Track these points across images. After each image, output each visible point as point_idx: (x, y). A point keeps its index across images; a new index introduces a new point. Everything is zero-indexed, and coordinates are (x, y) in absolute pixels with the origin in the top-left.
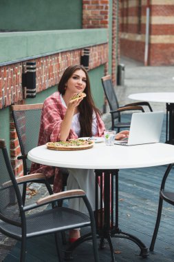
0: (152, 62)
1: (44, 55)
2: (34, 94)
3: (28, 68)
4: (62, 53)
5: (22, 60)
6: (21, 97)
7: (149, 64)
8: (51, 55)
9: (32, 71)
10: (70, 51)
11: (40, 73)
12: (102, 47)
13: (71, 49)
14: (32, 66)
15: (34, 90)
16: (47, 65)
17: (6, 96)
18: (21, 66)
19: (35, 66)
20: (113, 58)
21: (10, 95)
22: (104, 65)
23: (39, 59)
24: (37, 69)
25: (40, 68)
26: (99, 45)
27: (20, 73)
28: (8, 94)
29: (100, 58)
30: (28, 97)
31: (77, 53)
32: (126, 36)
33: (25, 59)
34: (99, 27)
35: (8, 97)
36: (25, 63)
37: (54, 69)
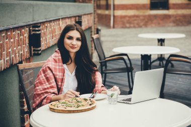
0: (116, 26)
1: (48, 20)
2: (40, 52)
3: (33, 31)
4: (62, 18)
5: (29, 23)
6: (28, 55)
7: (114, 27)
8: (54, 20)
9: (38, 33)
10: (68, 18)
11: (44, 34)
12: (89, 16)
13: (69, 16)
14: (37, 29)
15: (40, 48)
16: (51, 28)
17: (13, 56)
18: (28, 29)
19: (39, 28)
20: (95, 24)
21: (17, 54)
22: (90, 28)
23: (43, 23)
24: (43, 31)
25: (45, 30)
26: (88, 14)
27: (26, 35)
28: (15, 54)
29: (88, 23)
30: (35, 55)
31: (73, 19)
32: (99, 12)
33: (31, 23)
34: (86, 3)
35: (15, 56)
36: (32, 26)
37: (56, 31)
